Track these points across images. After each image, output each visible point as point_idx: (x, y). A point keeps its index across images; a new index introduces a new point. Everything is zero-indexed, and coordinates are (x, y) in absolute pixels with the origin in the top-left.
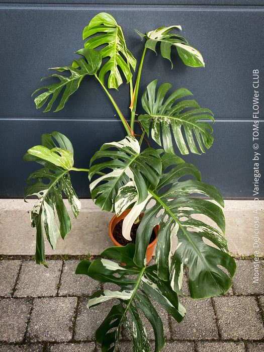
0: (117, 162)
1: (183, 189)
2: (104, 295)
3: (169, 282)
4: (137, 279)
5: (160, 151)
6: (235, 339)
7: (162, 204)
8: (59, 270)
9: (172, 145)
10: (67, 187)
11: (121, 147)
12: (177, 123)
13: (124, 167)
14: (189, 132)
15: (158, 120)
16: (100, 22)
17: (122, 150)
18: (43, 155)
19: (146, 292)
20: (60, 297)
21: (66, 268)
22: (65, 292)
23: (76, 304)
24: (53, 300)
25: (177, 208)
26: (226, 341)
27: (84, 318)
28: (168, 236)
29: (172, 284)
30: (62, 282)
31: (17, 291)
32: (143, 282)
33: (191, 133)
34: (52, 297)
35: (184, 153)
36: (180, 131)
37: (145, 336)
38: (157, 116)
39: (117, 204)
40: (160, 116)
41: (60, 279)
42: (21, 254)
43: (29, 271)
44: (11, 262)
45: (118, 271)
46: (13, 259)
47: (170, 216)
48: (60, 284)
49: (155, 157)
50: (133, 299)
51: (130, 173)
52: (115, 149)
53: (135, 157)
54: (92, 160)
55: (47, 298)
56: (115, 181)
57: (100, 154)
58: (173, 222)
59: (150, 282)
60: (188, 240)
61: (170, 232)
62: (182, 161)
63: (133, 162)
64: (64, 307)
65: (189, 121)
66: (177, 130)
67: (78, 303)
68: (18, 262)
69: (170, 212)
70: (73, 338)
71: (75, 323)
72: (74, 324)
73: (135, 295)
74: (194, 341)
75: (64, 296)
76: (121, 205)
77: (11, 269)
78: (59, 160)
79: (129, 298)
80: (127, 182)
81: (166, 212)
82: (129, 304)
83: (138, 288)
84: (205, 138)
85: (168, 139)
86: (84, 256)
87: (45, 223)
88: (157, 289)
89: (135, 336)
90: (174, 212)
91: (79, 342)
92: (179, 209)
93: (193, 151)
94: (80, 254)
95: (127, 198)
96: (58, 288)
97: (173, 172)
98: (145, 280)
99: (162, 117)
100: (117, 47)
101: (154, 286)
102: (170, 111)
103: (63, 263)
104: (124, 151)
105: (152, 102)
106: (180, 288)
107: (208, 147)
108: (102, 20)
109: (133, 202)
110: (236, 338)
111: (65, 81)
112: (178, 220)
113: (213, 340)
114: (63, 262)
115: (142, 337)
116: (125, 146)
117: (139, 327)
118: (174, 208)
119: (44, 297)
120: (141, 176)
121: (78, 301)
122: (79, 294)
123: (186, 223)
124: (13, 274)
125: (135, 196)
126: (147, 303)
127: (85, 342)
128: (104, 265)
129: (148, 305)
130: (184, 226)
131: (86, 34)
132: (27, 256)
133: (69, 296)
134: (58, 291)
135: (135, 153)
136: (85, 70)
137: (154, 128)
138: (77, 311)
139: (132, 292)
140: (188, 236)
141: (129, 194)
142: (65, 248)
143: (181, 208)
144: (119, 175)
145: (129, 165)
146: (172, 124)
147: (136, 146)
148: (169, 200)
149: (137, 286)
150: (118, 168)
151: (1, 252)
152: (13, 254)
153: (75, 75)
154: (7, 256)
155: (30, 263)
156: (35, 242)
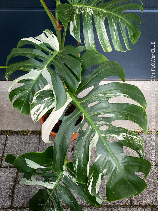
1: (105, 93)
5: (81, 48)
6: (144, 204)
7: (81, 110)
8: (3, 144)
9: (93, 42)
11: (38, 43)
12: (100, 15)
13: (41, 68)
14: (114, 26)
15: (79, 10)
17: (38, 47)
19: (67, 184)
20: (3, 167)
21: (9, 142)
23: (15, 175)
25: (97, 115)
26: (136, 206)
29: (90, 188)
30: (5, 154)
32: (65, 176)
33: (115, 27)
35: (106, 50)
36: (104, 25)
38: (78, 6)
39: (32, 111)
40: (81, 6)
41: (4, 152)
45: (40, 169)
47: (89, 124)
48: (3, 156)
49: (73, 56)
50: (55, 189)
51: (47, 75)
52: (31, 46)
53: (54, 56)
54: (8, 58)
56: (32, 83)
57: (16, 52)
58: (93, 131)
59: (71, 177)
60: (108, 151)
61: (89, 142)
62: (105, 59)
63: (52, 61)
64: (6, 177)
65: (114, 12)
66: (100, 22)
67: (17, 173)
69: (89, 120)
70: (11, 205)
72: (13, 192)
73: (57, 186)
74: (110, 206)
75: (6, 167)
76: (37, 111)
79: (52, 188)
80: (45, 85)
81: (85, 120)
82: (52, 193)
83: (60, 180)
84: (131, 32)
85: (89, 34)
86: (24, 131)
88: (77, 183)
90: (94, 120)
91: (16, 208)
92: (100, 116)
93: (117, 49)
94: (20, 130)
95: (43, 104)
97: (95, 74)
98: (67, 175)
99: (84, 6)
101: (74, 180)
103: (7, 138)
104: (41, 49)
106: (97, 192)
107: (134, 42)
109: (50, 108)
112: (98, 129)
114: (7, 136)
116: (42, 42)
118: (94, 115)
120: (59, 79)
121: (17, 171)
123: (107, 132)
125: (53, 101)
126: (68, 193)
127: (21, 208)
129: (68, 195)
130: (103, 135)
133: (10, 167)
134: (1, 163)
135: (52, 50)
137: (73, 20)
138: (16, 181)
140: (107, 147)
141: (46, 99)
142: (8, 124)
143: (102, 115)
144: (36, 77)
145: (47, 65)
146: (95, 16)
147: (54, 42)
148: (90, 105)
149: (59, 179)
150: (35, 68)
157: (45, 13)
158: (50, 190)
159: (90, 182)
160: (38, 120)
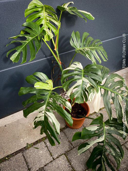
0: (76, 77)
1: (111, 79)
2: (89, 144)
4: (103, 130)
7: (107, 89)
8: (45, 147)
10: (59, 99)
11: (74, 69)
12: (93, 49)
13: (81, 78)
14: (99, 52)
15: (84, 50)
16: (34, 5)
17: (75, 70)
18: (40, 87)
20: (56, 159)
21: (48, 144)
22: (57, 155)
24: (54, 163)
25: (114, 88)
30: (51, 151)
31: (31, 169)
34: (51, 161)
36: (96, 53)
37: (118, 152)
38: (81, 49)
39: (89, 98)
42: (19, 149)
43: (30, 155)
44: (16, 156)
45: (97, 129)
46: (16, 154)
47: (114, 93)
48: (51, 153)
50: (106, 139)
51: (86, 80)
53: (83, 72)
55: (50, 163)
56: (81, 86)
58: (117, 95)
59: (110, 128)
61: (118, 100)
62: (102, 66)
63: (84, 74)
64: (62, 163)
65: (97, 47)
66: (94, 52)
67: (67, 157)
68: (20, 154)
69: (113, 91)
71: (72, 167)
73: (105, 137)
74: (123, 145)
75: (57, 158)
76: (91, 97)
77: (19, 160)
78: (48, 86)
79: (104, 140)
81: (112, 92)
82: (105, 142)
83: (106, 133)
87: (53, 123)
88: (114, 129)
89: (114, 155)
90: (115, 91)
93: (104, 60)
95: (92, 92)
96: (52, 155)
98: (107, 128)
99: (84, 48)
100: (46, 18)
101: (112, 128)
102: (86, 44)
103: (45, 143)
104: (77, 70)
105: (76, 43)
108: (35, 4)
111: (25, 43)
112: (118, 93)
114: (44, 142)
115: (117, 153)
117: (114, 150)
118: (113, 89)
119: (48, 164)
121: (65, 156)
122: (63, 152)
123: (122, 93)
124: (22, 162)
126: (112, 137)
128: (89, 130)
129: (112, 138)
130: (122, 95)
131: (26, 14)
132: (22, 149)
133: (60, 156)
134: (52, 157)
135: (81, 69)
136: (33, 34)
137: (86, 54)
138: (69, 161)
139: (104, 136)
141: (91, 90)
143: (116, 88)
144: (81, 83)
145: (83, 76)
146: (91, 51)
147: (80, 66)
148: (109, 86)
150: (79, 80)
151: (6, 154)
152: (14, 152)
153: (29, 38)
154: (11, 154)
155: (27, 151)
156: (22, 139)
158: (102, 142)
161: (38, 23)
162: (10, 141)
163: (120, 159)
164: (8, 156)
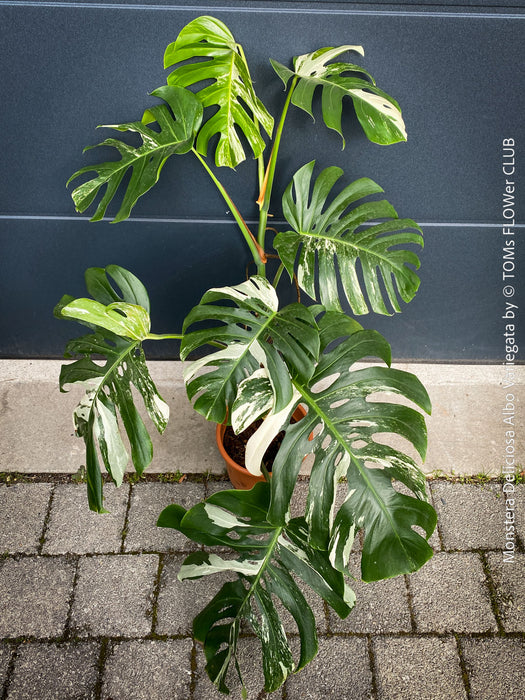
0: (234, 330)
1: (359, 385)
2: (210, 564)
3: (327, 554)
4: (270, 541)
5: (316, 309)
6: (441, 631)
7: (319, 414)
8: (124, 503)
9: (336, 297)
10: (141, 377)
11: (242, 298)
12: (349, 253)
13: (247, 341)
14: (371, 273)
15: (312, 244)
17: (244, 306)
18: (92, 315)
19: (286, 563)
20: (128, 553)
21: (137, 498)
22: (137, 545)
23: (157, 569)
24: (115, 561)
25: (346, 422)
26: (424, 635)
27: (171, 595)
28: (329, 475)
29: (332, 557)
30: (130, 525)
31: (48, 543)
32: (282, 547)
33: (374, 275)
34: (113, 554)
35: (358, 312)
36: (354, 270)
38: (311, 236)
39: (235, 415)
40: (316, 236)
41: (126, 520)
42: (51, 471)
43: (68, 504)
44: (34, 487)
45: (236, 528)
46: (37, 481)
47: (334, 438)
48: (126, 529)
49: (304, 322)
50: (263, 576)
51: (260, 355)
52: (230, 303)
53: (269, 320)
54: (186, 323)
55: (104, 557)
56: (232, 367)
57: (201, 311)
58: (340, 450)
59: (294, 547)
60: (366, 486)
61: (334, 468)
62: (358, 327)
63: (266, 330)
64: (136, 574)
65: (372, 249)
66: (349, 266)
67: (161, 566)
68: (46, 487)
69: (334, 430)
70: (153, 631)
71: (156, 602)
72: (155, 604)
73: (265, 568)
74: (368, 635)
75: (134, 553)
76: (243, 415)
77: (35, 501)
78: (122, 324)
79: (256, 573)
80: (255, 369)
81: (327, 431)
82: (256, 583)
83: (272, 556)
84: (402, 282)
85: (329, 285)
86: (170, 474)
87: (101, 442)
88: (306, 559)
89: (266, 639)
90: (342, 431)
91: (164, 638)
92: (352, 424)
93: (378, 310)
94: (161, 471)
95: (254, 403)
96: (124, 538)
97: (342, 351)
98: (285, 543)
99: (320, 237)
100: (235, 87)
101: (301, 554)
102: (336, 225)
103: (131, 489)
104: (248, 308)
105: (303, 206)
106: (345, 564)
107: (408, 299)
108: (204, 31)
109: (264, 409)
110: (443, 630)
112: (349, 446)
113: (402, 634)
114: (131, 486)
115: (277, 641)
116: (249, 297)
117: (273, 625)
118: (341, 423)
119: (97, 554)
120: (280, 359)
121: (160, 561)
122: (162, 548)
123: (364, 451)
124: (38, 511)
125: (269, 397)
126: (288, 582)
127: (175, 638)
128: (210, 516)
129: (288, 586)
130: (359, 457)
131: (169, 58)
132: (62, 474)
133: (144, 552)
134: (123, 543)
135: (264, 307)
136: (170, 133)
137: (303, 263)
138: (159, 582)
139: (261, 563)
140: (365, 478)
141: (257, 394)
143: (354, 423)
144: (239, 356)
145: (257, 335)
146: (339, 256)
147: (269, 297)
148: (333, 406)
149: (269, 553)
150: (237, 341)
151: (13, 468)
152: (35, 471)
153: (151, 145)
154: (26, 474)
155: (70, 488)
156: (77, 448)
157: (237, 225)
158: (251, 579)
159: (333, 543)
160: (243, 429)
161: (208, 98)
162: (46, 435)
163: (281, 663)
164: (14, 475)
